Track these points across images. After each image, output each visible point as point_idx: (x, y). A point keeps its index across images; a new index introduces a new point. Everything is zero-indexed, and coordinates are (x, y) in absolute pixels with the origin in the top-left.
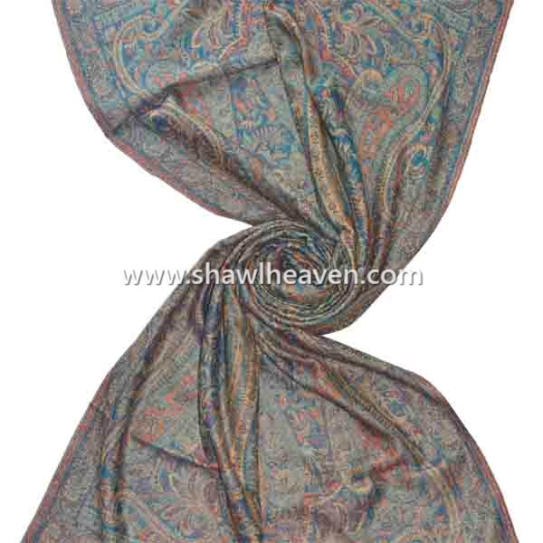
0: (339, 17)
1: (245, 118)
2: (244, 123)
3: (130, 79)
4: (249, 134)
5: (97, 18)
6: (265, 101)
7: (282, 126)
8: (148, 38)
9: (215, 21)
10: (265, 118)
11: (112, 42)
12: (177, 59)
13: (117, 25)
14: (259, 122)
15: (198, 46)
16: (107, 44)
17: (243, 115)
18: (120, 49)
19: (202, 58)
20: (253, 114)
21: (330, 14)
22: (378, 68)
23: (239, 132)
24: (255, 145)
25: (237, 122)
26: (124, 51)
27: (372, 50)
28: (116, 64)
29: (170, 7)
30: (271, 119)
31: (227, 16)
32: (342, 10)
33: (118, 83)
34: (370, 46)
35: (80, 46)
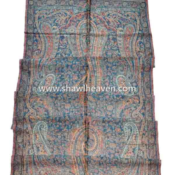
0: (107, 18)
1: (61, 45)
2: (61, 46)
3: (37, 23)
4: (61, 49)
5: (35, 7)
6: (67, 42)
7: (70, 49)
8: (46, 16)
9: (63, 19)
10: (66, 46)
11: (37, 14)
12: (50, 23)
13: (39, 10)
14: (64, 47)
15: (57, 22)
16: (35, 14)
17: (61, 44)
18: (38, 16)
19: (56, 25)
20: (63, 45)
21: (105, 18)
22: (121, 27)
23: (59, 48)
24: (62, 52)
25: (59, 46)
26: (39, 16)
27: (118, 23)
28: (36, 19)
29: (54, 11)
30: (68, 47)
31: (67, 19)
32: (108, 16)
33: (34, 23)
34: (117, 23)
35: (29, 11)
